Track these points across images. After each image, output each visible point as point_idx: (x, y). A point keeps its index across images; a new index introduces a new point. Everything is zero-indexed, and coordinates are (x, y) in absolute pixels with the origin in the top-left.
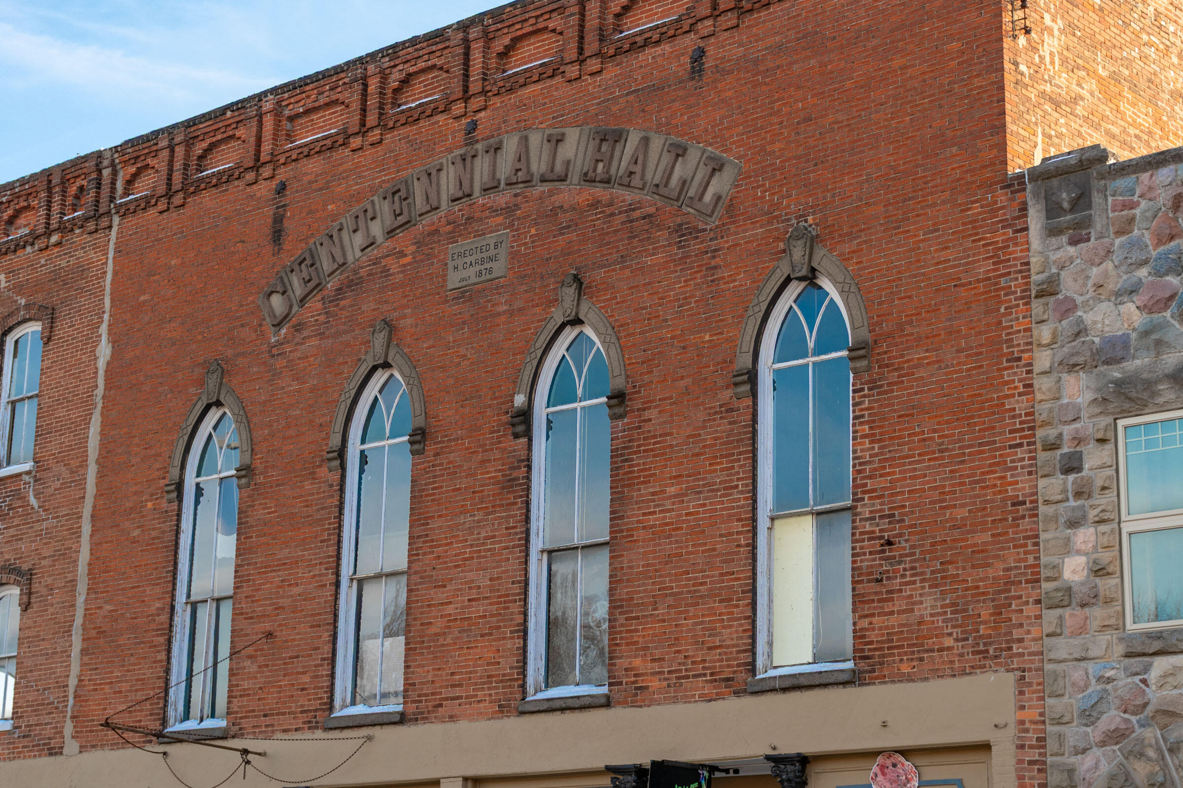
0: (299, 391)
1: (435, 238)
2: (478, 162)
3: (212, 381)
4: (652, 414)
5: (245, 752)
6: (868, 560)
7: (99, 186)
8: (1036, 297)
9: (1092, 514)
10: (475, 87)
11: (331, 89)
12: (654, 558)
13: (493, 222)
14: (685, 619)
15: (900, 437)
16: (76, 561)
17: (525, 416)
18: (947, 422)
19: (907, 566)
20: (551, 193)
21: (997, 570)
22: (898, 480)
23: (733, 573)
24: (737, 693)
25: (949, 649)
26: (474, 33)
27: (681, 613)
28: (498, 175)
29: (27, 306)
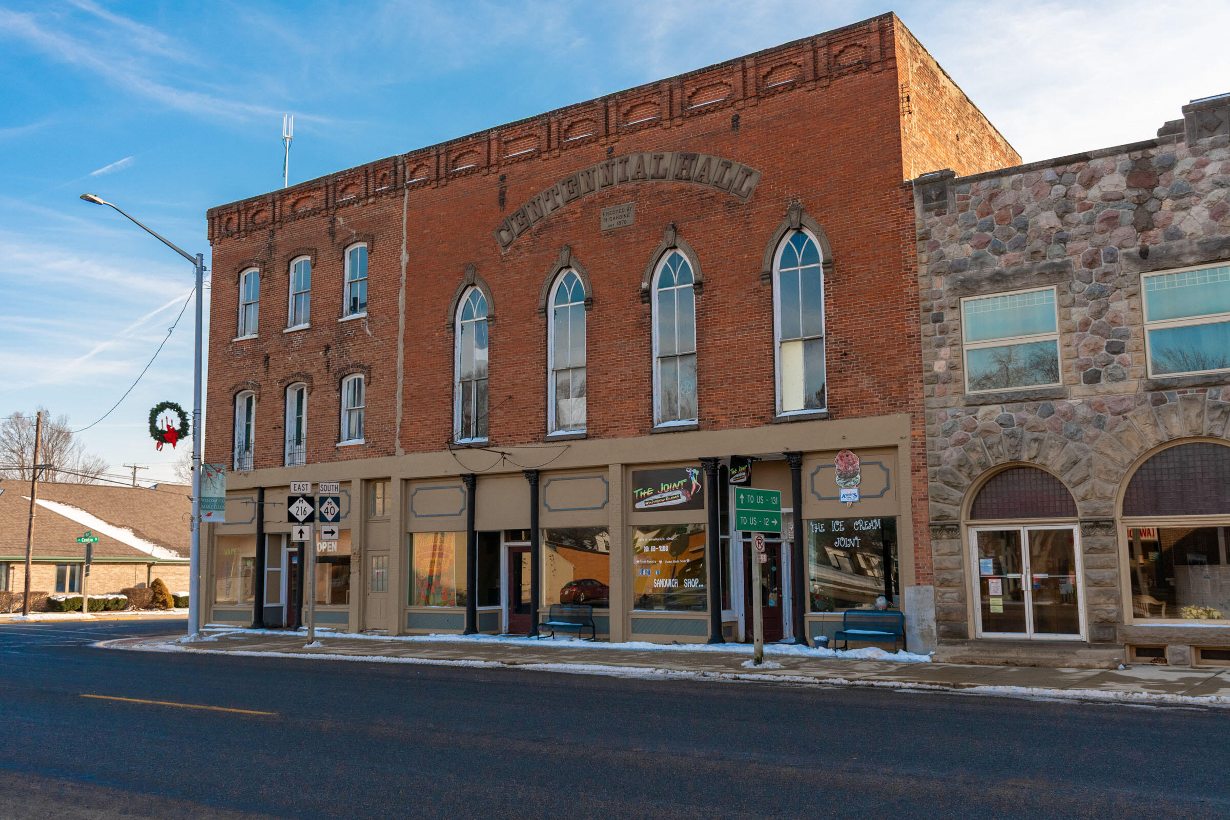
0: (519, 279)
1: (593, 205)
2: (615, 168)
3: (469, 274)
4: (718, 292)
5: (503, 453)
6: (834, 362)
7: (396, 174)
8: (919, 240)
9: (949, 341)
10: (612, 131)
11: (529, 128)
12: (721, 361)
13: (625, 197)
14: (738, 390)
15: (849, 305)
16: (396, 362)
17: (648, 292)
18: (874, 298)
19: (855, 365)
20: (657, 184)
21: (901, 367)
22: (849, 325)
24: (767, 424)
25: (876, 403)
26: (610, 103)
27: (736, 386)
28: (627, 175)
29: (357, 234)
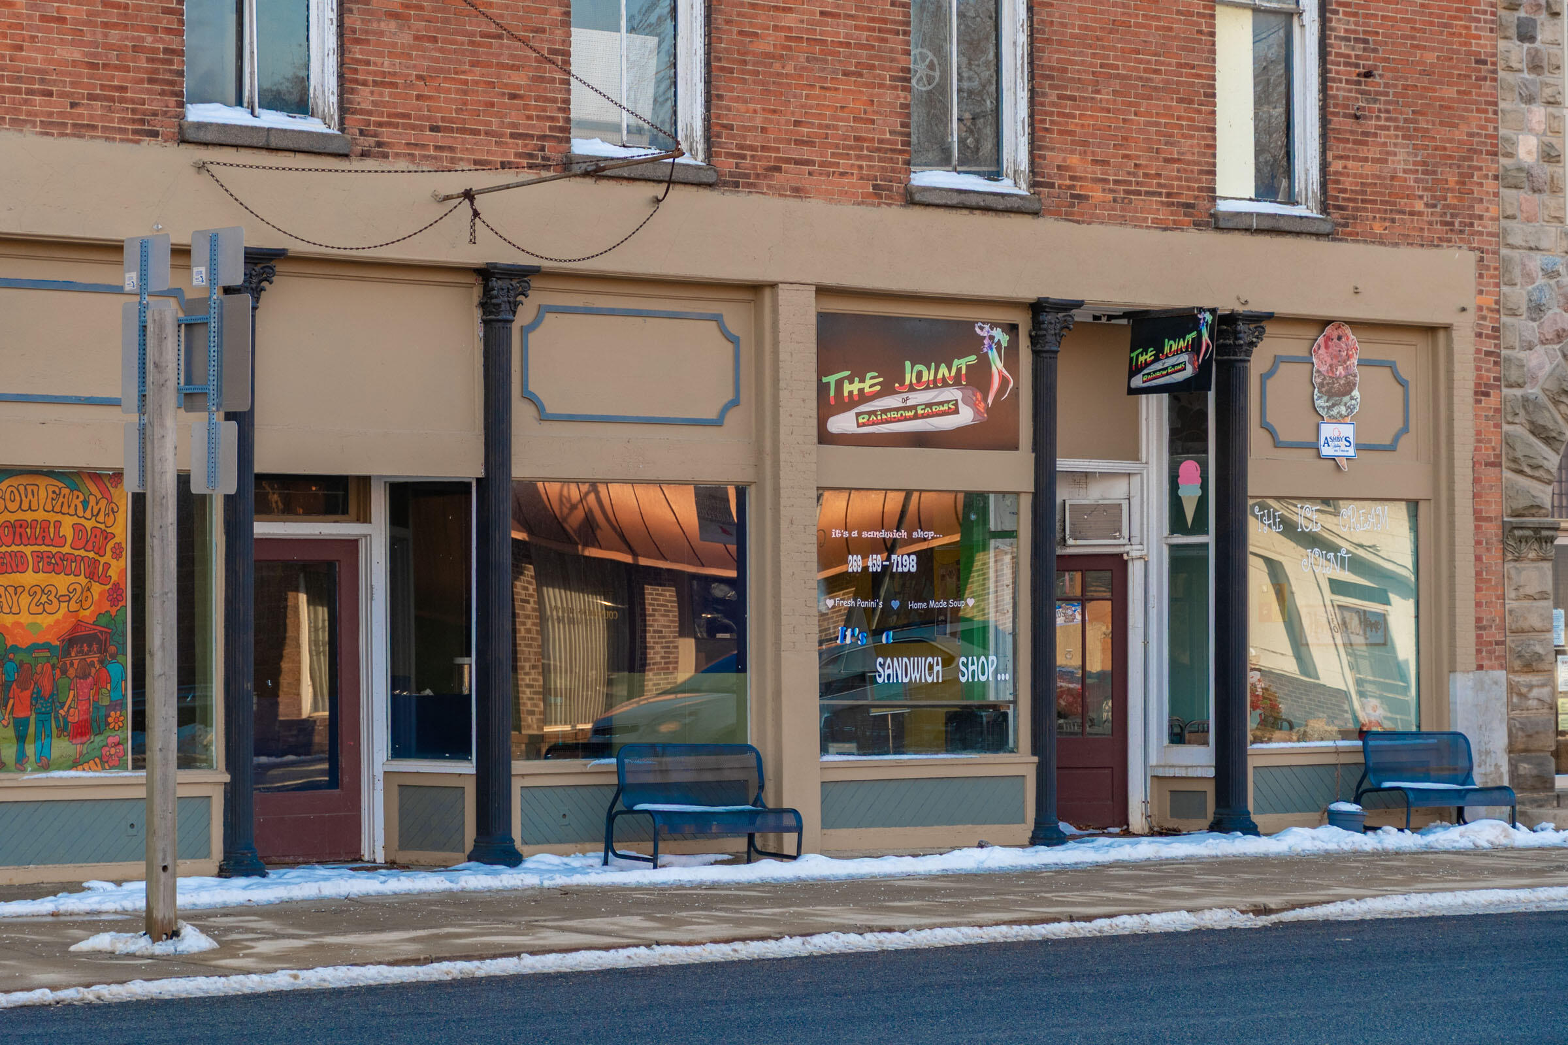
6: (1344, 90)
9: (1543, 92)
12: (1095, 20)
14: (1136, 114)
19: (1382, 106)
23: (1193, 68)
24: (1197, 225)
27: (1130, 104)
